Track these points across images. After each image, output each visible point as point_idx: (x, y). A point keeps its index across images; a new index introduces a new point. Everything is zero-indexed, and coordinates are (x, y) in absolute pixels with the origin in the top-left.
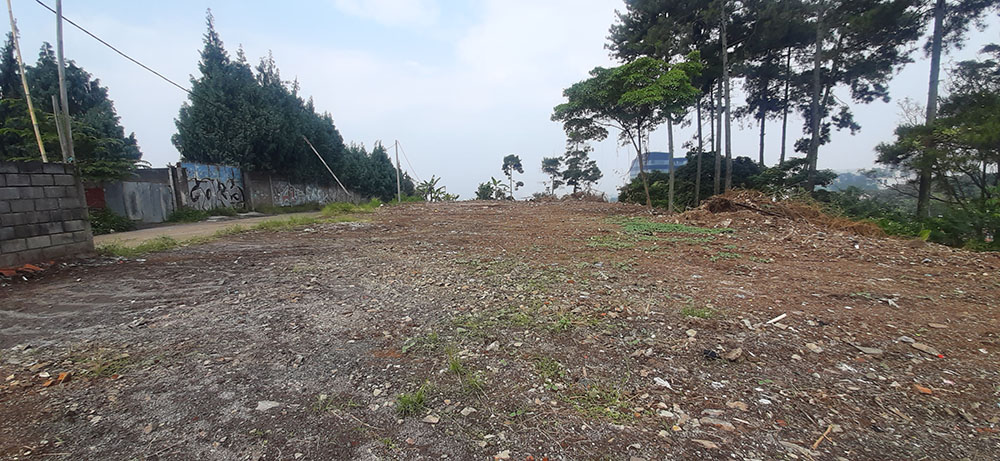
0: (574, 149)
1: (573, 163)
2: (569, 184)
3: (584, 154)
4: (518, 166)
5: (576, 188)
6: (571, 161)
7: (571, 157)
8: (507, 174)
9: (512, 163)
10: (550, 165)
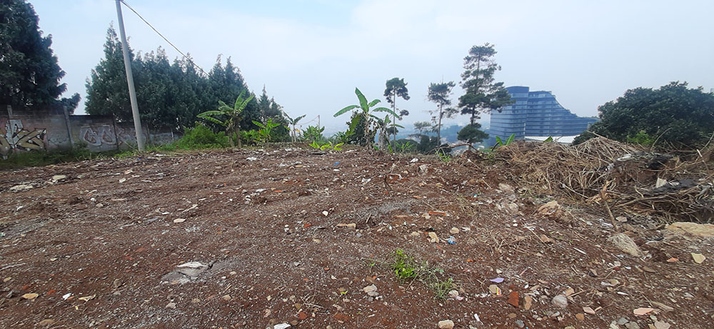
0: (475, 68)
1: (472, 87)
2: (464, 112)
3: (488, 73)
4: (403, 92)
5: (474, 117)
6: (469, 84)
7: (472, 78)
8: (390, 101)
9: (396, 87)
10: (439, 92)
